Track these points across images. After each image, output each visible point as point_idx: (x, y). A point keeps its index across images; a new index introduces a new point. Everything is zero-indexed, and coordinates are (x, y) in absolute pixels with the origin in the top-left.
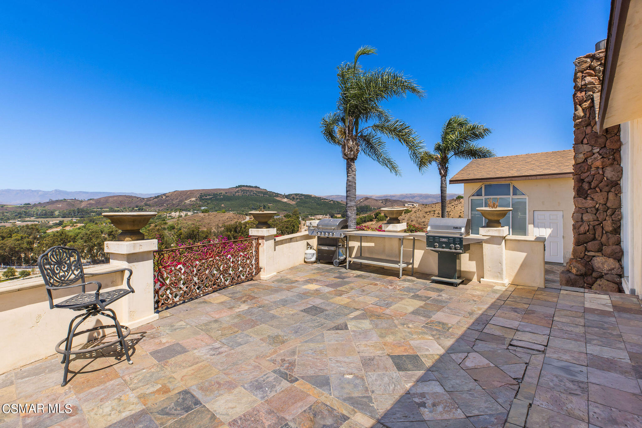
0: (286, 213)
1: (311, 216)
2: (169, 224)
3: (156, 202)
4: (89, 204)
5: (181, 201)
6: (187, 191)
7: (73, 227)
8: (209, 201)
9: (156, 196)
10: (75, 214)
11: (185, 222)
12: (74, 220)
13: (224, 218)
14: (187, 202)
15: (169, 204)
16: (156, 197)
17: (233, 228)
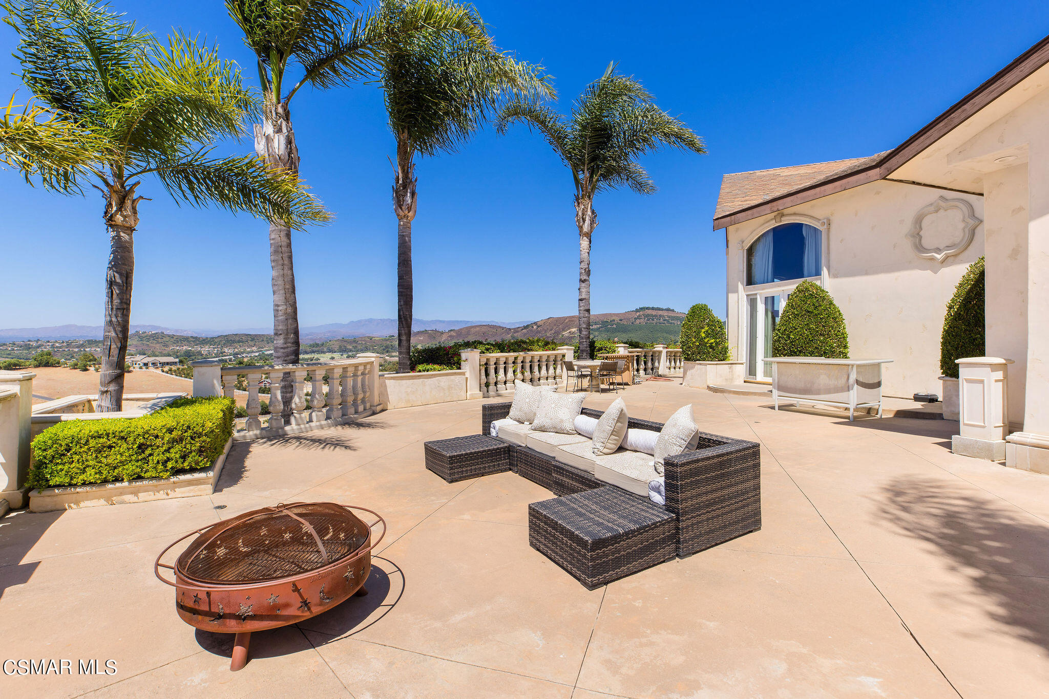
3: (525, 335)
5: (557, 333)
6: (565, 318)
14: (566, 333)
16: (526, 327)
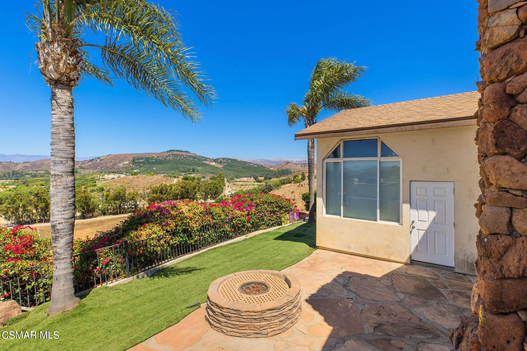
0: (212, 175)
1: (237, 179)
2: (98, 186)
3: (90, 165)
4: (25, 167)
5: (115, 164)
6: (120, 155)
7: (5, 189)
8: (142, 165)
9: (91, 159)
10: (10, 176)
11: (114, 184)
12: (8, 182)
13: (152, 180)
14: (121, 165)
15: (103, 167)
16: (91, 161)
17: (159, 190)
